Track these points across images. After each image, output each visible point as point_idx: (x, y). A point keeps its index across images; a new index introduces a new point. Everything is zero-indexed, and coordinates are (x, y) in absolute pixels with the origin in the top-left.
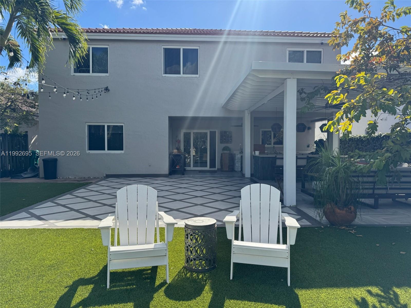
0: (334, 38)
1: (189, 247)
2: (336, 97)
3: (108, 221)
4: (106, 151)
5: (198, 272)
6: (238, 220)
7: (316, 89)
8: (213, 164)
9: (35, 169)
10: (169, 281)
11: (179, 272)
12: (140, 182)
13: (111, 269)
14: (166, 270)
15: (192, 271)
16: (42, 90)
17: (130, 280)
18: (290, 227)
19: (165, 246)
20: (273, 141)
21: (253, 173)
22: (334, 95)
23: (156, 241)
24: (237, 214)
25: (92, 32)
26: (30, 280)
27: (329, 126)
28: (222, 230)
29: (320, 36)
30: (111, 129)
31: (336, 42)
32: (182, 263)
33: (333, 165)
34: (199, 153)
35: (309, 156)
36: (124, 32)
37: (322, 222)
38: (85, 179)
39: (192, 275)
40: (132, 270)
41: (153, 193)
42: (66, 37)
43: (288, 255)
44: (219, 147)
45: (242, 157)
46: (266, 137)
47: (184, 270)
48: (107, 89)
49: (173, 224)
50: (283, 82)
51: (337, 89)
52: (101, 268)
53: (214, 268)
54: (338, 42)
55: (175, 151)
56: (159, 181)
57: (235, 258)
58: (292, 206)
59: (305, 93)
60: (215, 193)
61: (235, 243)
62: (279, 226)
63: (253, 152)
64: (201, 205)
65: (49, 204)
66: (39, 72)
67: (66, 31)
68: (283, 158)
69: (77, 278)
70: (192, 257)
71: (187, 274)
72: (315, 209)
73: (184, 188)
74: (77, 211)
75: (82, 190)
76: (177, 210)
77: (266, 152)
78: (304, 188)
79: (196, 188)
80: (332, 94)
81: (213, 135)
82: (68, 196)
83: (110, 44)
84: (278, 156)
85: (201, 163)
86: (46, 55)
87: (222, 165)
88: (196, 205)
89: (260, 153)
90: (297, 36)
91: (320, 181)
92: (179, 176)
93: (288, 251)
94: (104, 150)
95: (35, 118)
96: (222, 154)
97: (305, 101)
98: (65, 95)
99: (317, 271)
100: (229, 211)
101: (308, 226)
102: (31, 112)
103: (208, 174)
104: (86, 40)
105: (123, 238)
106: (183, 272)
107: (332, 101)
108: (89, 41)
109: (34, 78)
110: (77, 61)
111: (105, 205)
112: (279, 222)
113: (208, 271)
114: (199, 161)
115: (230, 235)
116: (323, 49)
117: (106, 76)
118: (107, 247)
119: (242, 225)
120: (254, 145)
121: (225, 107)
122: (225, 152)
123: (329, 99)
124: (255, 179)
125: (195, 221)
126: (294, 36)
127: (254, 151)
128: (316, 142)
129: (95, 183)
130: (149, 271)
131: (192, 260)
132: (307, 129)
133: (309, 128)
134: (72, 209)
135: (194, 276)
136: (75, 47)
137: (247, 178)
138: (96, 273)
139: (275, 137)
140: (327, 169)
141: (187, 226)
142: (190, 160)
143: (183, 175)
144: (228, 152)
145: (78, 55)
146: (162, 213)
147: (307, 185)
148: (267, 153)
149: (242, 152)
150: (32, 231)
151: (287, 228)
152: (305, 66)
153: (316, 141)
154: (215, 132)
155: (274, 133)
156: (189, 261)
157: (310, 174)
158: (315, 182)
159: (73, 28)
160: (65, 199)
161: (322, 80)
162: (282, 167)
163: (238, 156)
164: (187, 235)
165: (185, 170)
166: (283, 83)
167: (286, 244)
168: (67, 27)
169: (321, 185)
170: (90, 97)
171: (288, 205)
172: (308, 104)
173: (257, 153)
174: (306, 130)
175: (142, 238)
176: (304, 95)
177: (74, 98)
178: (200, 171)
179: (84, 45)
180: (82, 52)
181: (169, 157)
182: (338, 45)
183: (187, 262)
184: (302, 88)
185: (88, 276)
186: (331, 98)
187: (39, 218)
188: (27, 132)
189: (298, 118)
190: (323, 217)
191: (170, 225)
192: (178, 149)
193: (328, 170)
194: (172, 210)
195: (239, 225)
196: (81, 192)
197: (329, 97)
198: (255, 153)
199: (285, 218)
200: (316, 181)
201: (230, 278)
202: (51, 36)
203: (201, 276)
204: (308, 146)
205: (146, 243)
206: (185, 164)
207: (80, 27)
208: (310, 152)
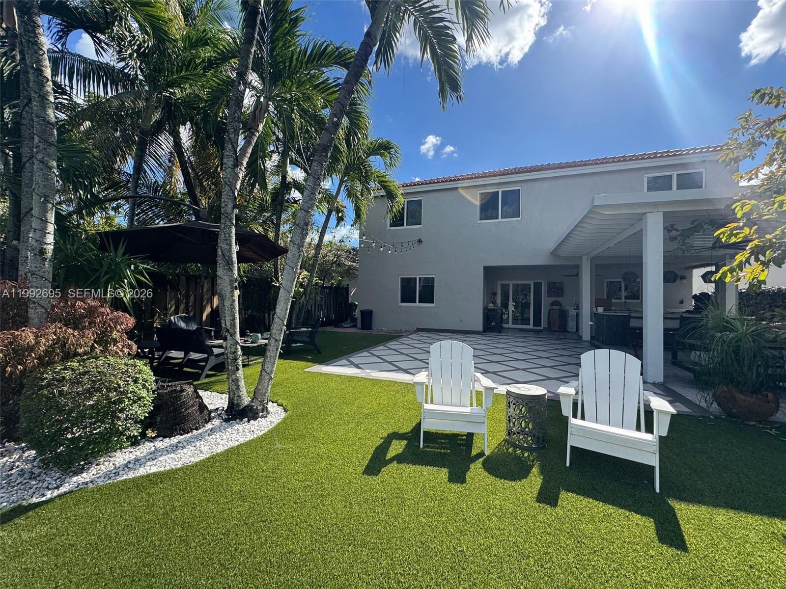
0: (728, 152)
1: (511, 418)
2: (735, 232)
3: (422, 377)
4: (417, 304)
5: (523, 449)
6: (577, 393)
7: (696, 223)
8: (537, 322)
9: (354, 320)
10: (487, 453)
11: (499, 445)
12: (452, 339)
13: (424, 427)
14: (484, 439)
15: (515, 446)
16: (362, 246)
17: (444, 443)
18: (659, 411)
19: (484, 412)
20: (624, 294)
21: (594, 335)
22: (732, 230)
23: (471, 405)
24: (575, 386)
25: (407, 186)
26: (351, 426)
27: (722, 274)
28: (554, 403)
29: (701, 152)
30: (422, 282)
31: (732, 156)
32: (502, 435)
33: (731, 331)
34: (519, 309)
35: (684, 316)
36: (438, 182)
37: (711, 410)
38: (397, 332)
39: (515, 451)
40: (445, 432)
41: (469, 351)
42: (385, 194)
43: (656, 448)
44: (546, 301)
45: (577, 314)
46: (613, 290)
47: (505, 443)
48: (420, 241)
49: (493, 389)
50: (641, 217)
51: (736, 220)
52: (414, 425)
53: (544, 447)
54: (735, 155)
55: (491, 305)
56: (472, 338)
57: (573, 441)
58: (656, 382)
59: (676, 230)
60: (541, 358)
61: (573, 421)
62: (639, 407)
63: (595, 310)
64: (524, 370)
65: (366, 354)
66: (360, 229)
67: (385, 187)
68: (642, 318)
69: (391, 431)
70: (514, 429)
71: (508, 449)
72: (698, 391)
73: (502, 348)
74: (390, 363)
75: (395, 343)
76: (494, 373)
77: (613, 308)
78: (676, 359)
79: (517, 349)
80: (728, 229)
81: (538, 286)
82: (382, 348)
83: (424, 195)
84: (632, 315)
85: (521, 319)
86: (366, 213)
87: (549, 324)
88: (518, 369)
89: (604, 310)
90: (662, 157)
91: (707, 351)
92: (495, 334)
93: (655, 444)
94: (415, 302)
95: (355, 271)
96: (549, 310)
97: (678, 241)
98: (382, 249)
99: (707, 480)
100: (562, 380)
101: (685, 413)
102: (352, 266)
103: (531, 334)
104: (402, 194)
105: (437, 397)
106: (504, 446)
107: (727, 239)
108: (405, 195)
109: (356, 234)
110: (393, 215)
111: (416, 359)
112: (639, 403)
113: (536, 450)
114: (520, 318)
115: (567, 410)
116: (706, 168)
117: (420, 228)
118: (421, 404)
119: (583, 401)
120: (596, 299)
121: (554, 253)
122: (555, 307)
123: (721, 237)
124: (596, 343)
125: (519, 388)
126: (655, 157)
127: (596, 307)
128: (695, 297)
129: (406, 336)
130: (464, 437)
131: (514, 434)
132: (679, 279)
133: (683, 278)
134: (386, 361)
135: (517, 452)
136: (392, 203)
137: (586, 341)
138: (410, 429)
139: (626, 289)
140: (719, 335)
141: (508, 392)
142: (508, 317)
143: (500, 333)
144: (558, 307)
145: (394, 210)
146: (479, 375)
147: (681, 355)
148: (615, 310)
149: (578, 307)
150: (351, 378)
151: (653, 412)
152: (675, 194)
153: (695, 295)
154: (541, 283)
155: (625, 285)
156: (512, 434)
157: (689, 341)
158: (698, 353)
159: (391, 185)
160: (380, 350)
161: (706, 210)
162: (641, 329)
163: (572, 313)
164: (509, 403)
165: (502, 327)
166: (642, 219)
167: (652, 433)
168: (386, 184)
169: (709, 358)
170: (404, 250)
171: (650, 380)
172: (684, 244)
173: (600, 310)
174: (678, 281)
175: (456, 400)
176: (674, 233)
177: (390, 252)
178: (521, 330)
179: (401, 200)
180: (399, 206)
181: (484, 312)
182: (736, 160)
183: (509, 434)
184: (671, 223)
185: (402, 431)
186: (726, 234)
187: (357, 366)
188: (348, 285)
189: (665, 264)
190: (712, 404)
191: (488, 389)
192: (494, 303)
193: (721, 337)
194: (488, 372)
195: (577, 400)
196: (393, 344)
197: (724, 233)
198: (597, 310)
199: (648, 398)
200: (700, 350)
201: (566, 464)
202: (372, 194)
203: (526, 454)
204: (682, 302)
205: (460, 406)
206: (502, 321)
207: (397, 183)
208: (684, 310)
